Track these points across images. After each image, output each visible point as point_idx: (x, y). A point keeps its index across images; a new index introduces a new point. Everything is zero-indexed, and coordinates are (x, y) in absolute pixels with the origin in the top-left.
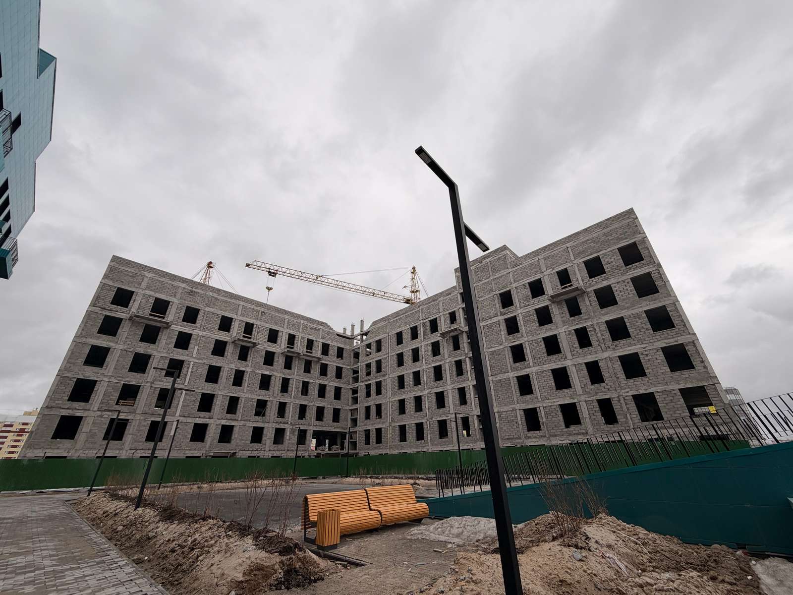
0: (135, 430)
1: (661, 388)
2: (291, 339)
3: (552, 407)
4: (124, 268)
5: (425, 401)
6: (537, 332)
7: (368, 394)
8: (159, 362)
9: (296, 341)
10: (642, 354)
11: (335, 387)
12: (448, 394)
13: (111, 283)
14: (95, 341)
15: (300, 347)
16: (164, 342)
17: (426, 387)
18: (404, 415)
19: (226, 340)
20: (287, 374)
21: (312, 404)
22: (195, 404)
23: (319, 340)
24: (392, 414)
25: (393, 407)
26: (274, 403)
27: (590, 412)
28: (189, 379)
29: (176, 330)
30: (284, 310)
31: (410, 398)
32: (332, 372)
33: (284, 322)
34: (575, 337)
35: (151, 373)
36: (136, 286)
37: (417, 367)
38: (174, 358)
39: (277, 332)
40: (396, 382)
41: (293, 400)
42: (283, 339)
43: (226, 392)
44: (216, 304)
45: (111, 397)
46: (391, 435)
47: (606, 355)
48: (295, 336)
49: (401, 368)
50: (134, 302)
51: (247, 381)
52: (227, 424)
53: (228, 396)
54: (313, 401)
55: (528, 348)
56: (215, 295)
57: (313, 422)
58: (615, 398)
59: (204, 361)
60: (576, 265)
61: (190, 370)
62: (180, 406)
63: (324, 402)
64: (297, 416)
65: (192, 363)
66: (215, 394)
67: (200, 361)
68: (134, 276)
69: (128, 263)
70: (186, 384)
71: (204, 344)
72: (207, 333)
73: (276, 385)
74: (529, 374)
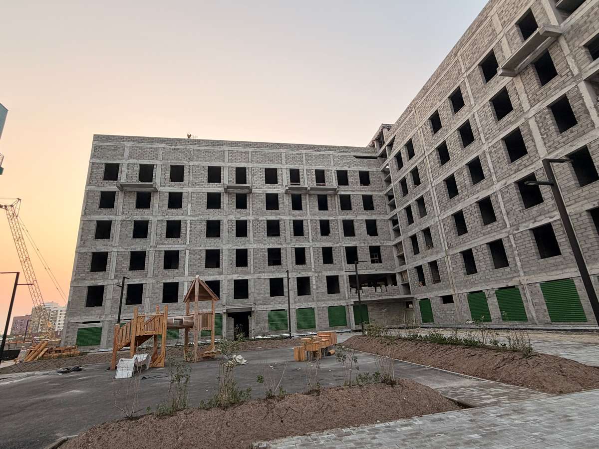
0: (150, 293)
2: (295, 175)
4: (106, 144)
7: (411, 220)
8: (157, 226)
9: (301, 176)
11: (366, 220)
13: (98, 161)
14: (97, 217)
15: (308, 181)
16: (157, 205)
17: (495, 179)
18: (466, 235)
19: (218, 192)
20: (297, 215)
21: (338, 245)
22: (201, 262)
23: (331, 169)
24: (447, 238)
25: (446, 227)
26: (289, 250)
28: (190, 238)
29: (166, 192)
30: (278, 144)
31: (471, 205)
32: (357, 202)
33: (281, 157)
35: (152, 238)
36: (120, 157)
37: (471, 153)
38: (171, 219)
39: (276, 170)
40: (444, 189)
41: (313, 243)
42: (284, 178)
43: (230, 245)
44: (200, 156)
45: (123, 265)
46: (451, 269)
48: (299, 169)
50: (121, 173)
51: (251, 232)
52: (240, 278)
53: (233, 250)
54: (339, 242)
56: (196, 147)
57: (343, 265)
59: (201, 217)
61: (188, 229)
62: (187, 265)
63: (355, 241)
64: (322, 261)
65: (188, 222)
66: (219, 250)
67: (196, 218)
68: (116, 148)
69: (108, 138)
70: (188, 243)
71: (197, 200)
72: (197, 189)
73: (287, 229)
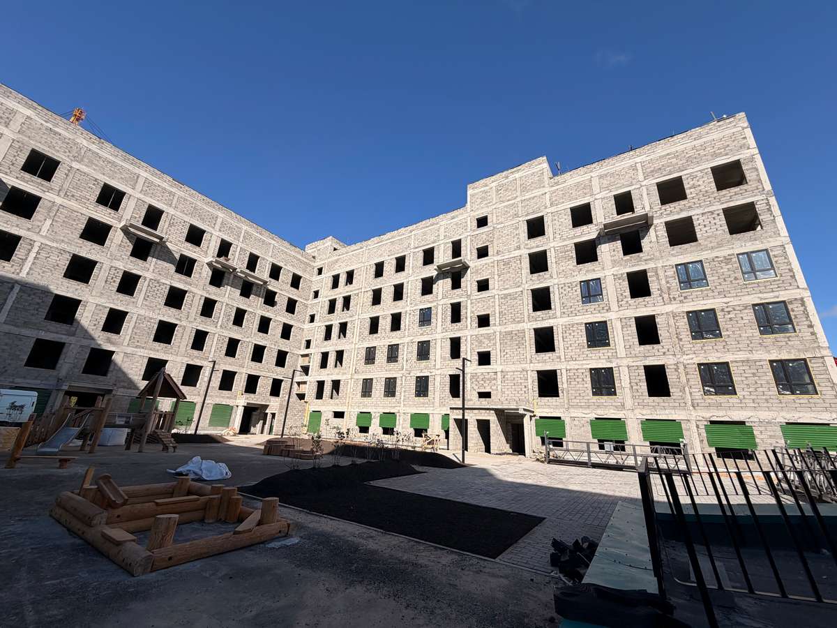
1: (742, 356)
2: (224, 248)
3: (579, 371)
5: (403, 350)
6: (573, 274)
7: (328, 337)
9: (232, 251)
10: (723, 310)
12: (436, 344)
15: (237, 261)
19: (109, 223)
20: (213, 293)
22: (40, 310)
23: (267, 258)
24: (357, 364)
25: (358, 355)
27: (632, 381)
31: (384, 345)
32: (281, 303)
33: (216, 221)
34: (626, 283)
37: (398, 307)
39: (203, 232)
41: (219, 330)
42: (211, 244)
43: (102, 300)
44: (96, 162)
47: (669, 308)
48: (232, 244)
49: (377, 307)
52: (103, 347)
53: (106, 307)
54: (250, 336)
55: (557, 293)
58: (671, 365)
59: (63, 246)
60: (644, 188)
61: (33, 255)
63: (266, 340)
64: (224, 352)
66: (80, 301)
67: (55, 245)
71: (66, 220)
72: (73, 204)
73: (193, 304)
74: (552, 327)
